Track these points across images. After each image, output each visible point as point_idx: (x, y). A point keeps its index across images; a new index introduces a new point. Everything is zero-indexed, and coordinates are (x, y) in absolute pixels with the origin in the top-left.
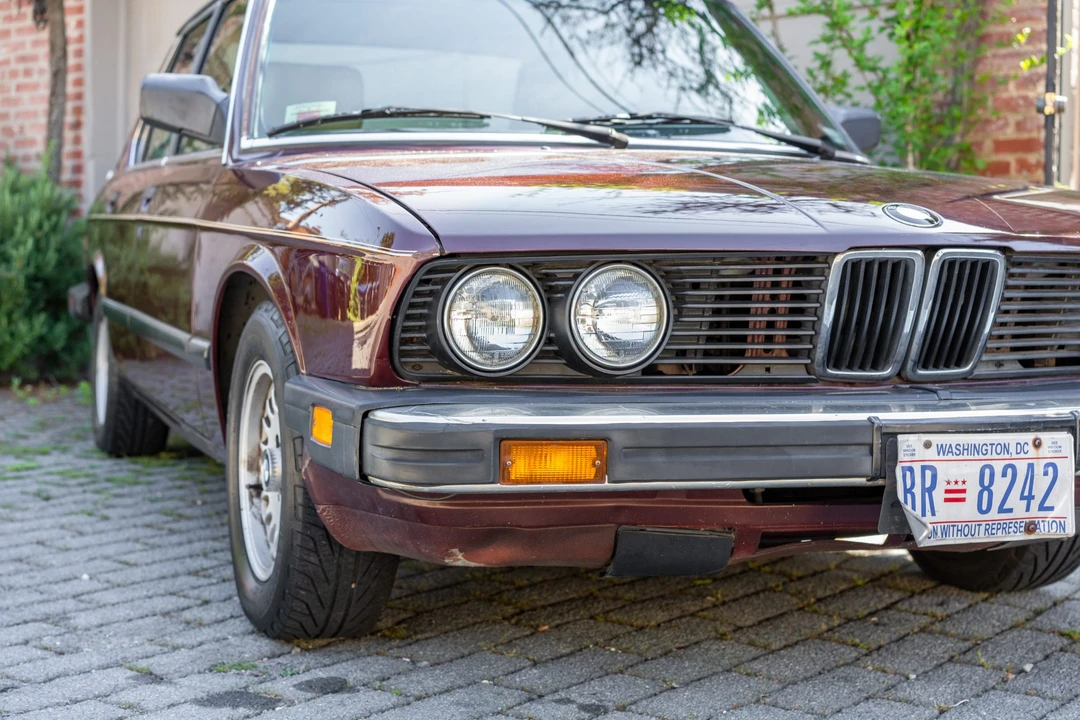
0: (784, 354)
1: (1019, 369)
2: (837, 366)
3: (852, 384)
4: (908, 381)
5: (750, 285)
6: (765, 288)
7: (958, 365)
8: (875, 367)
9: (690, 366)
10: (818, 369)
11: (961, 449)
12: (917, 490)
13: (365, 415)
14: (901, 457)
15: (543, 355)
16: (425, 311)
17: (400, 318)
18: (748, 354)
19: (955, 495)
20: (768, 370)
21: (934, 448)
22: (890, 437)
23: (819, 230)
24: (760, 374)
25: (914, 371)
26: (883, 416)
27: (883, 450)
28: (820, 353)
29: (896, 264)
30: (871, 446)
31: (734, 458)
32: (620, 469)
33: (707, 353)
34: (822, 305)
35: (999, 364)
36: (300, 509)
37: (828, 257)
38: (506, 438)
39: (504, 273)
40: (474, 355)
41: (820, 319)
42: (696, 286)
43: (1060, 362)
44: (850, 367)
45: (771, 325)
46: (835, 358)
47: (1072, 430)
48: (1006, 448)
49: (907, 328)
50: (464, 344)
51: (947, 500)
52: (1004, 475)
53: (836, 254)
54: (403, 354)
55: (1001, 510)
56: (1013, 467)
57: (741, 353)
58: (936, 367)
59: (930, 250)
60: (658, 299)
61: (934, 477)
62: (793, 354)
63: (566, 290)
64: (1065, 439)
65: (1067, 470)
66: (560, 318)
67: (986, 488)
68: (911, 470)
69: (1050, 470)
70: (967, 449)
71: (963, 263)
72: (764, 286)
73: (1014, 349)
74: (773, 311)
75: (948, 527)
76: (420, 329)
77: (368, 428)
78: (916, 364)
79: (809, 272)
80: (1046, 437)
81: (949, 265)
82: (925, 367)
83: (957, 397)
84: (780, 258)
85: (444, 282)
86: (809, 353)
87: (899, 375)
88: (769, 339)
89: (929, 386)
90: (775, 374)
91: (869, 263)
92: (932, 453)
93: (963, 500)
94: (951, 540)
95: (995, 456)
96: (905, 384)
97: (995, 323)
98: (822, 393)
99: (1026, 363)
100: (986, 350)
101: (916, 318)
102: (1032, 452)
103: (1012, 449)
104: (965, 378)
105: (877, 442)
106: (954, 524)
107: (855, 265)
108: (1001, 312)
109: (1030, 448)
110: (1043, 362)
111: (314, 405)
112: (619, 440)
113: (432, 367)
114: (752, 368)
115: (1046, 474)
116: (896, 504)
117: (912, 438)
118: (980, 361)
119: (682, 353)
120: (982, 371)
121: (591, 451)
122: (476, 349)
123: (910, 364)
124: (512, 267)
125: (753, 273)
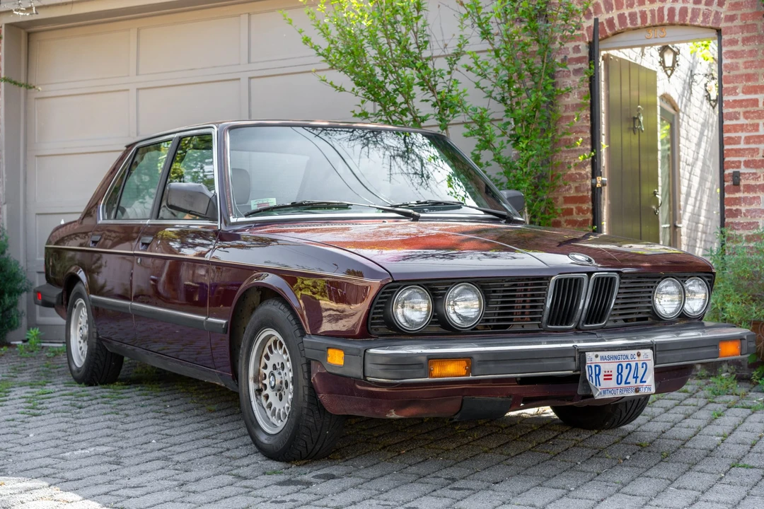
0: (529, 320)
1: (622, 323)
2: (551, 325)
3: (556, 332)
4: (580, 330)
5: (515, 291)
6: (521, 292)
7: (600, 322)
8: (567, 324)
9: (490, 326)
10: (544, 326)
11: (610, 358)
12: (594, 376)
13: (365, 351)
14: (587, 362)
15: (432, 323)
16: (383, 305)
17: (372, 309)
18: (514, 320)
19: (608, 377)
20: (523, 327)
21: (599, 358)
22: (582, 353)
23: (545, 266)
24: (519, 328)
25: (582, 325)
26: (578, 345)
27: (579, 358)
28: (545, 319)
29: (577, 280)
30: (575, 357)
31: (521, 364)
32: (477, 370)
33: (498, 320)
34: (546, 298)
35: (615, 321)
36: (306, 397)
37: (549, 278)
38: (432, 358)
39: (415, 288)
40: (405, 324)
41: (545, 304)
42: (494, 292)
43: (638, 319)
44: (556, 325)
45: (524, 307)
46: (550, 322)
47: (652, 348)
48: (627, 357)
49: (581, 307)
50: (401, 320)
51: (605, 379)
52: (627, 368)
53: (552, 276)
54: (372, 324)
55: (626, 383)
56: (630, 364)
57: (511, 320)
58: (591, 323)
59: (590, 274)
60: (479, 298)
61: (600, 370)
62: (532, 319)
63: (443, 295)
64: (649, 352)
65: (651, 365)
66: (439, 307)
67: (620, 374)
68: (591, 366)
69: (644, 365)
70: (612, 357)
71: (603, 278)
72: (521, 291)
73: (620, 315)
74: (524, 301)
75: (605, 391)
76: (379, 313)
77: (367, 357)
78: (583, 322)
79: (541, 284)
80: (642, 352)
81: (598, 279)
82: (587, 324)
83: (604, 336)
84: (528, 279)
85: (393, 293)
86: (540, 319)
87: (576, 328)
88: (523, 313)
89: (591, 331)
90: (526, 328)
91: (566, 279)
92: (598, 360)
93: (611, 379)
94: (607, 396)
95: (623, 360)
96: (578, 331)
97: (615, 304)
98: (546, 336)
99: (626, 320)
100: (611, 315)
101: (584, 303)
102: (637, 358)
103: (629, 357)
104: (602, 328)
105: (577, 356)
106: (608, 389)
107: (560, 280)
108: (617, 299)
109: (636, 356)
110: (632, 320)
111: (328, 348)
112: (476, 358)
113: (383, 329)
114: (516, 326)
115: (643, 367)
116: (586, 381)
117: (591, 354)
118: (608, 320)
119: (487, 321)
120: (610, 324)
121: (464, 363)
122: (406, 321)
123: (581, 323)
124: (418, 285)
125: (516, 285)
